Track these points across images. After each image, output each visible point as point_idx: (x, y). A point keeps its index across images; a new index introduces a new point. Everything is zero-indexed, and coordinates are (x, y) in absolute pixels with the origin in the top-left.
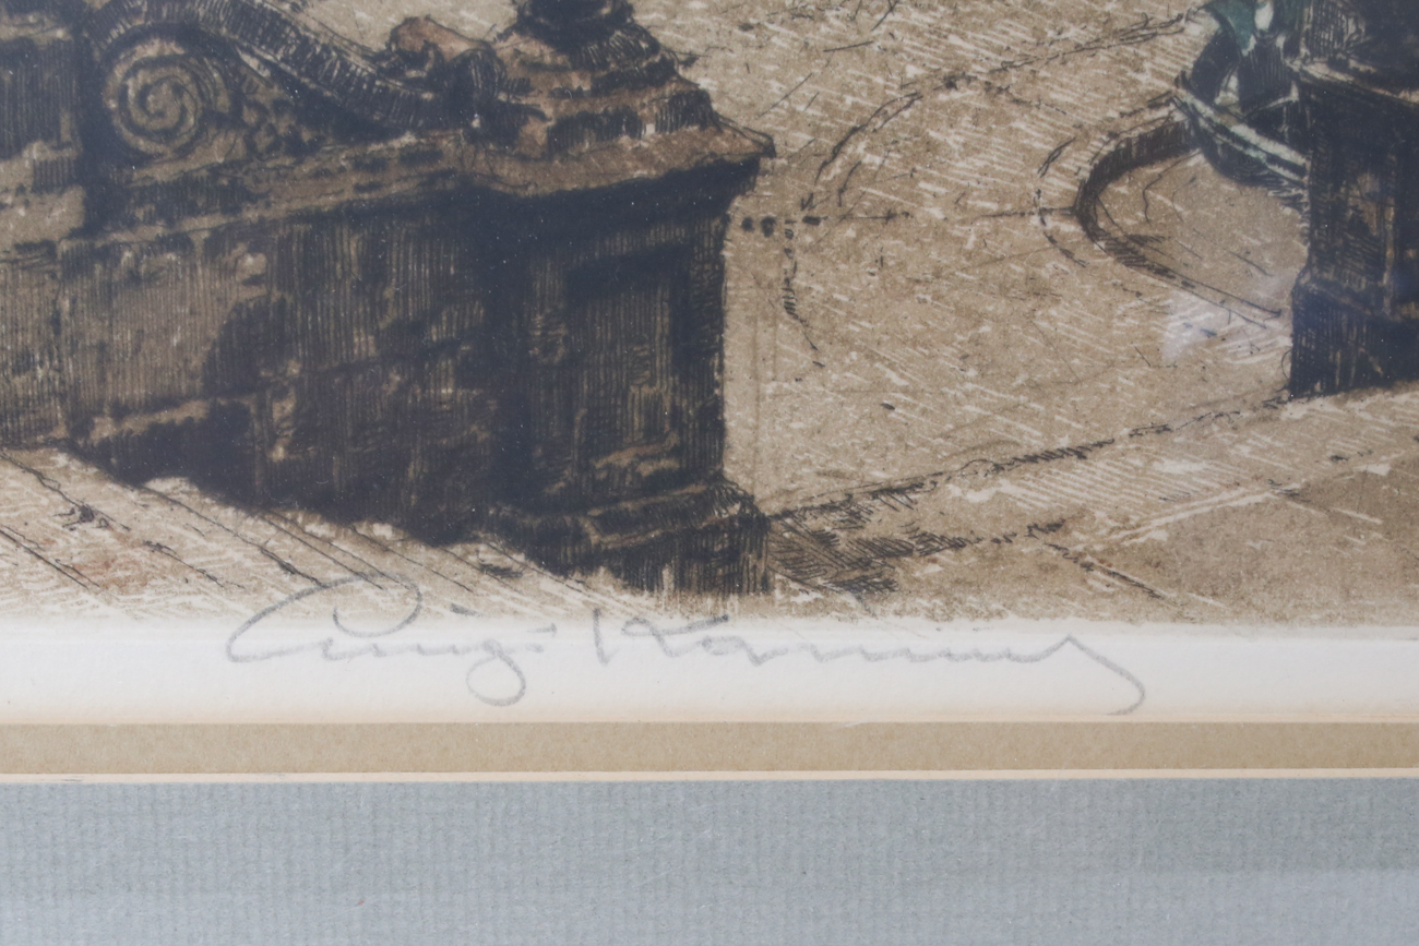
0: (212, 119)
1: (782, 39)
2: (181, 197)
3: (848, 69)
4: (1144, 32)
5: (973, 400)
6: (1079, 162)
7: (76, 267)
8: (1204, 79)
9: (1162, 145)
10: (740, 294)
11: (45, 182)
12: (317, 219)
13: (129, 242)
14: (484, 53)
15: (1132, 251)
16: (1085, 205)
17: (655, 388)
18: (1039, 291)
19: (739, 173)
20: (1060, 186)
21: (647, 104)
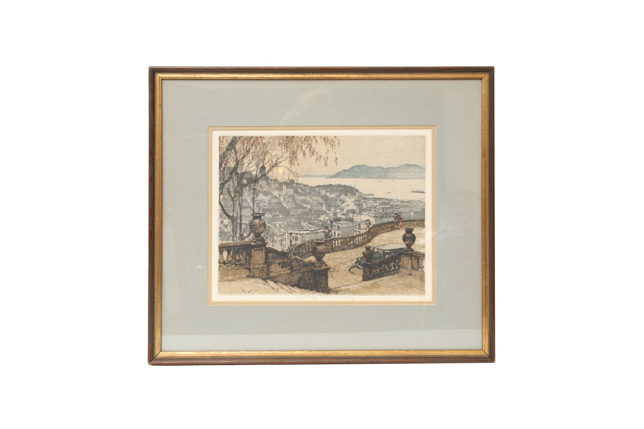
0: (298, 266)
1: (331, 261)
2: (296, 270)
3: (335, 263)
4: (353, 260)
5: (343, 282)
6: (349, 268)
7: (290, 274)
8: (356, 263)
9: (354, 267)
10: (329, 276)
11: (288, 269)
12: (304, 272)
13: (293, 273)
14: (314, 262)
15: (352, 273)
16: (349, 270)
17: (324, 281)
18: (347, 275)
19: (329, 269)
20: (348, 269)
21: (323, 265)
